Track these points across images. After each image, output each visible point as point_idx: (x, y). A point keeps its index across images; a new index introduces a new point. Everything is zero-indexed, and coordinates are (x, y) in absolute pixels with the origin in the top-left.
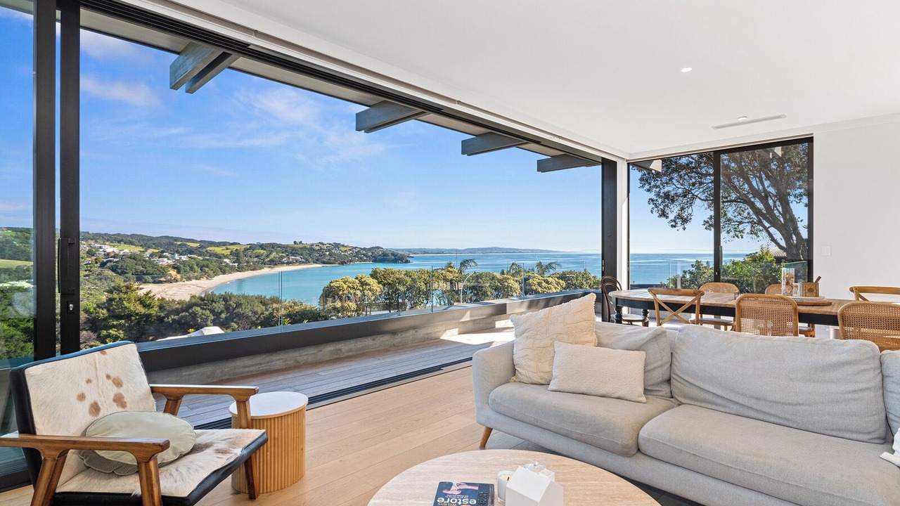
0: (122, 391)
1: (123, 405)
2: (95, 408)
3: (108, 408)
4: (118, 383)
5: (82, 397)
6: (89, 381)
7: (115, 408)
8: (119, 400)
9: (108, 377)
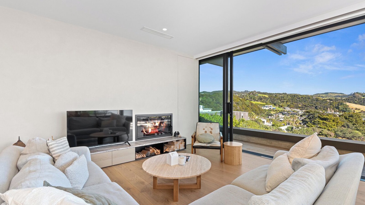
0: (212, 131)
1: (212, 133)
2: (206, 132)
3: (208, 132)
4: (212, 129)
5: (204, 129)
6: (206, 127)
7: (209, 133)
8: (211, 132)
9: (210, 128)
